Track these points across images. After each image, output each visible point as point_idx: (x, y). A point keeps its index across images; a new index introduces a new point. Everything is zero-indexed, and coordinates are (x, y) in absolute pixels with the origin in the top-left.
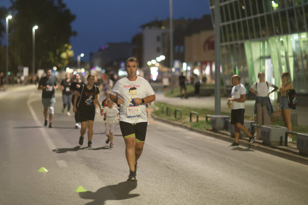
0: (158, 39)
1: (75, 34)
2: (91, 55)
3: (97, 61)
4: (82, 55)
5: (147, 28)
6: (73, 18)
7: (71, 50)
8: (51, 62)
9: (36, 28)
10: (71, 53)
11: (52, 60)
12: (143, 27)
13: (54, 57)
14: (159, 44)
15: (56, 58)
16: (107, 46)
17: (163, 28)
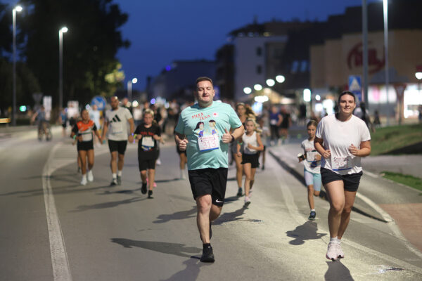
0: (259, 52)
1: (127, 44)
2: (149, 79)
3: (159, 89)
4: (135, 81)
5: (241, 35)
6: (123, 18)
7: (120, 70)
8: (88, 90)
9: (64, 30)
10: (120, 75)
11: (91, 85)
12: (235, 33)
13: (95, 79)
14: (261, 61)
15: (98, 83)
16: (174, 66)
17: (267, 34)
